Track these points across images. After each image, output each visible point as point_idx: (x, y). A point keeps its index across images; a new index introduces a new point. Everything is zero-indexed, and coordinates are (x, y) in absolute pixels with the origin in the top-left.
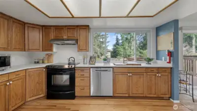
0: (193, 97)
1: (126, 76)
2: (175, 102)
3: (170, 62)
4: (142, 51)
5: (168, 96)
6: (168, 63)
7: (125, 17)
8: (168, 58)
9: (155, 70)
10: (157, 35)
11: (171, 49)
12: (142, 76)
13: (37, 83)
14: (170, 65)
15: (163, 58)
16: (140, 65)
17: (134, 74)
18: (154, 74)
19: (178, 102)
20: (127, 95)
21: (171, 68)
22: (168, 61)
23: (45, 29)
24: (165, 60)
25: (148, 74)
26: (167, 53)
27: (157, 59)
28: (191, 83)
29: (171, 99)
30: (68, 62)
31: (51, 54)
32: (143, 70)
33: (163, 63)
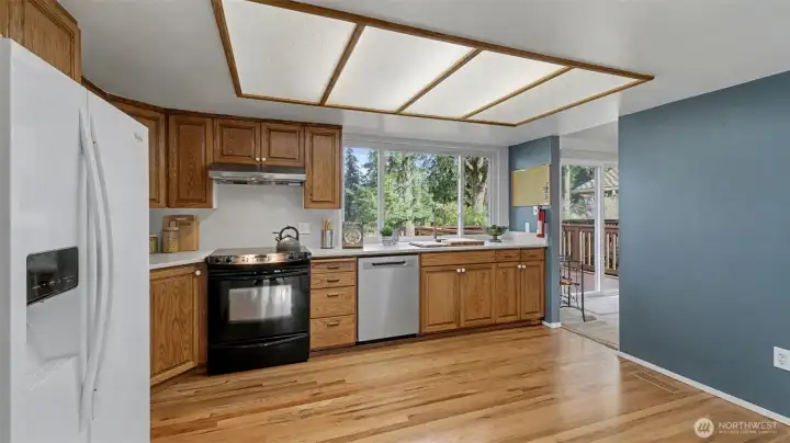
0: (583, 310)
1: (452, 274)
2: (554, 325)
3: (542, 236)
4: (439, 205)
5: (539, 315)
6: (539, 236)
7: (459, 120)
8: (539, 223)
9: (512, 254)
10: (512, 167)
11: (546, 204)
12: (487, 272)
13: (176, 319)
14: (543, 242)
15: (527, 225)
16: (482, 243)
17: (470, 267)
18: (512, 264)
19: (559, 325)
20: (453, 327)
21: (546, 248)
22: (539, 231)
23: (179, 123)
24: (533, 230)
25: (500, 265)
26: (536, 213)
27: (511, 229)
28: (579, 281)
29: (544, 323)
30: (275, 244)
31: (191, 218)
32: (490, 257)
33: (526, 237)
